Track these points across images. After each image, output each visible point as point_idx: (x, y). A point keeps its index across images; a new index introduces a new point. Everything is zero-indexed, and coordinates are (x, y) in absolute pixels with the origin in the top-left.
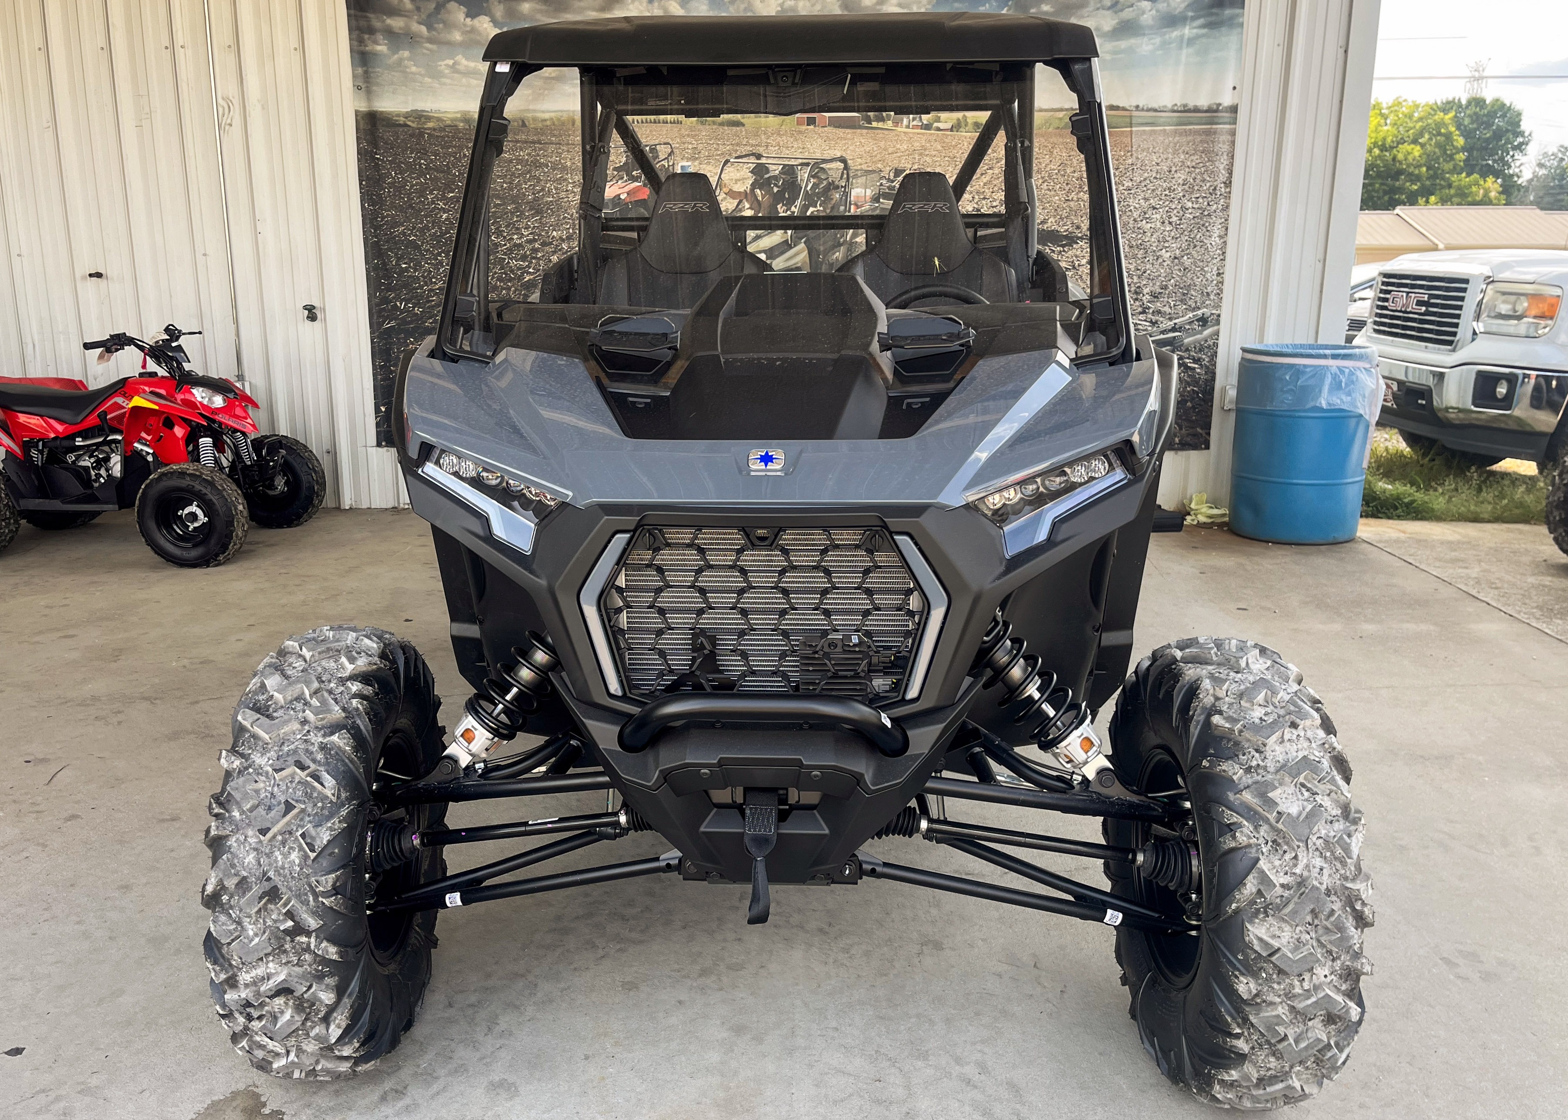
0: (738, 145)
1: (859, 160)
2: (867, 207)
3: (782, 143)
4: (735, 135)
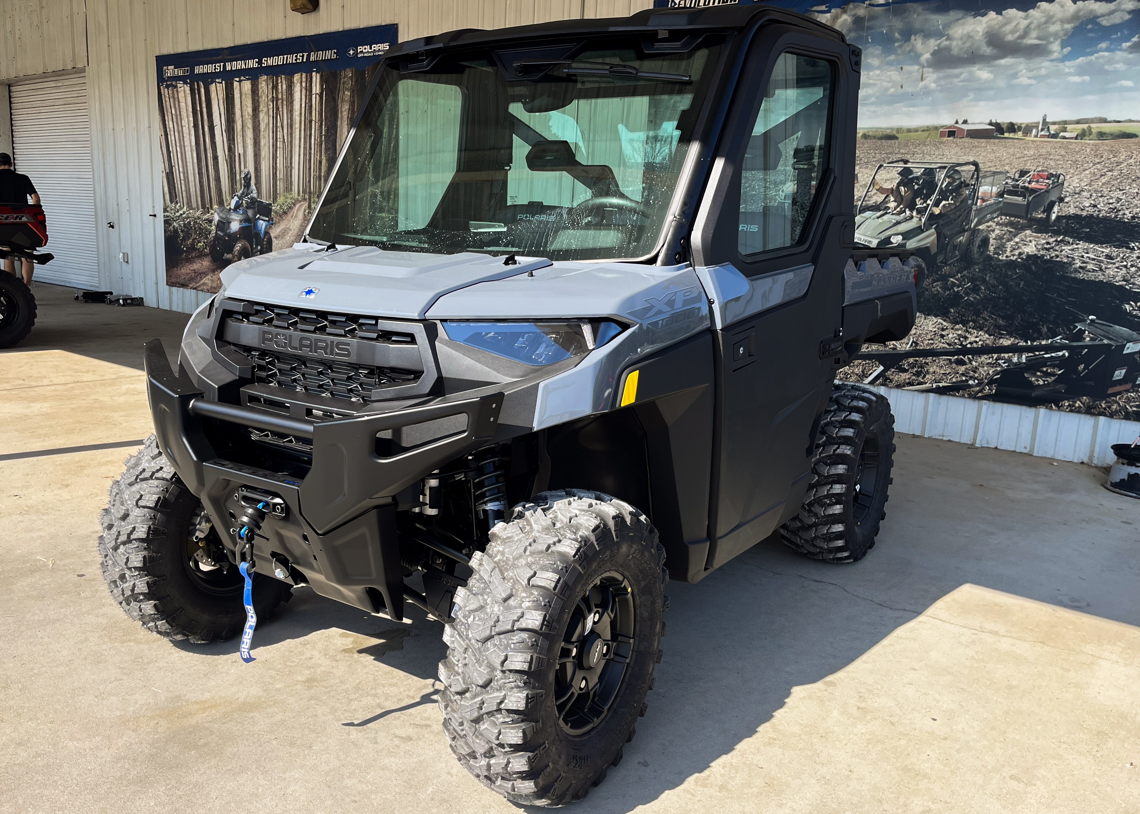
0: (891, 153)
1: (990, 164)
2: (992, 201)
3: (926, 151)
4: (890, 146)
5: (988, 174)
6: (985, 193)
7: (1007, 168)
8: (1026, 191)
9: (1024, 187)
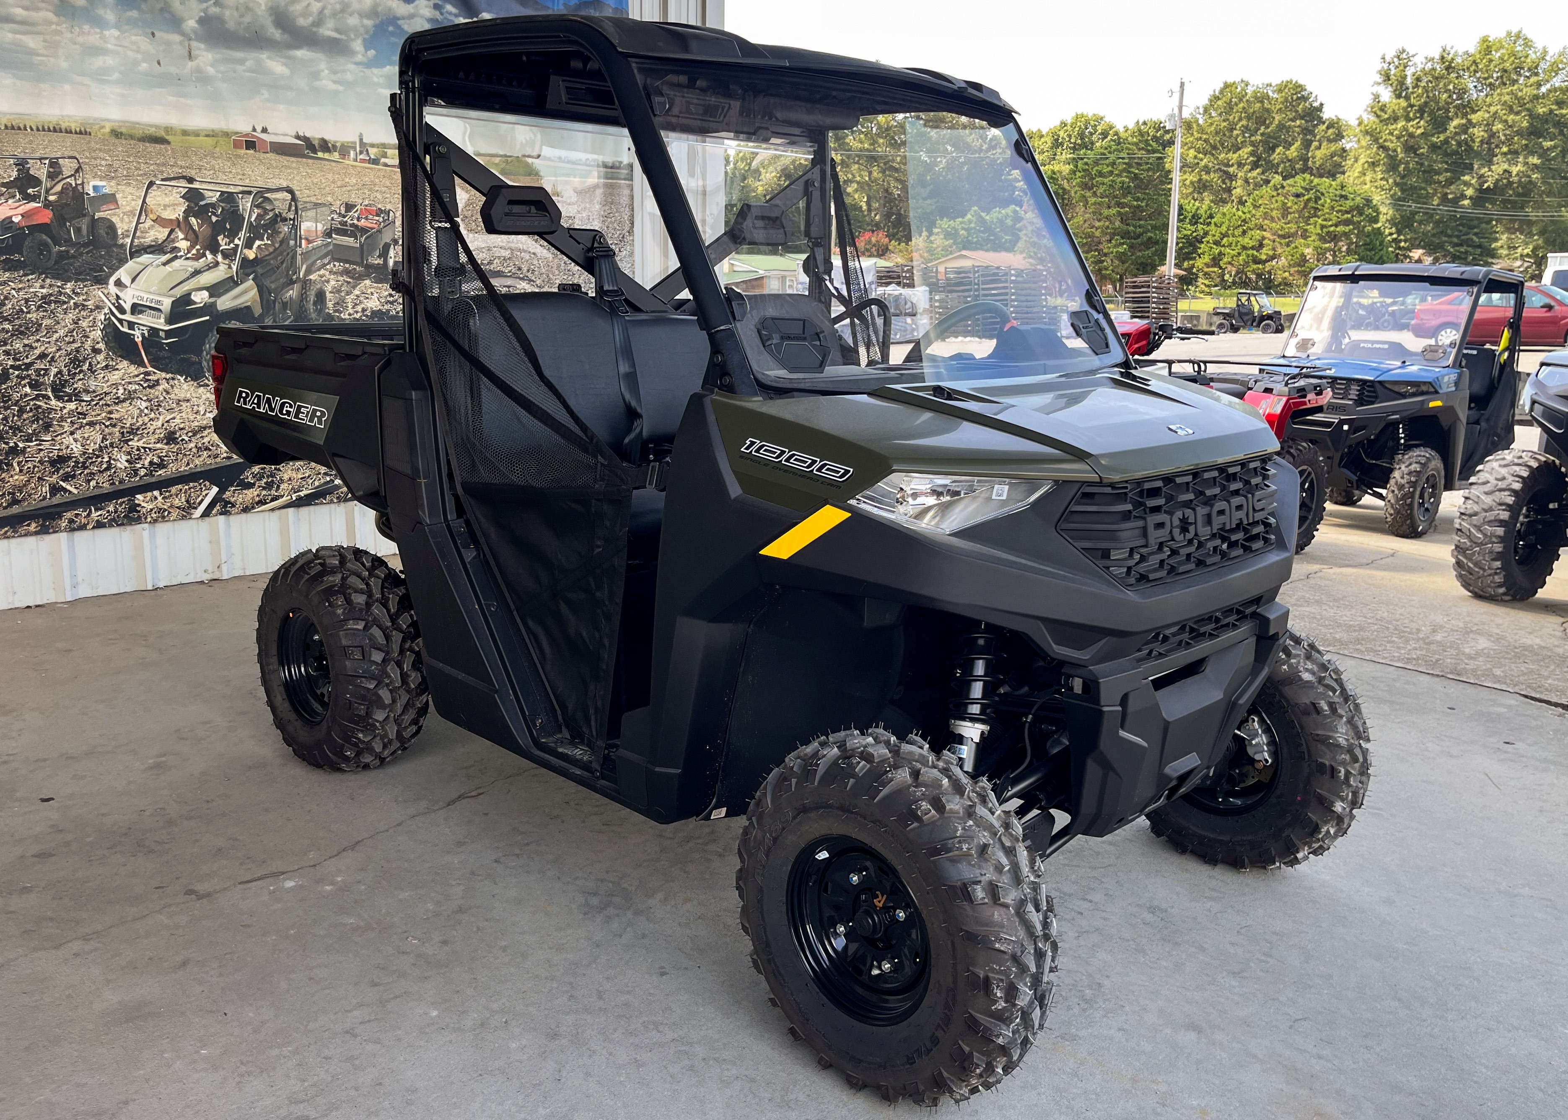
0: (164, 165)
1: (307, 192)
2: (319, 242)
3: (217, 167)
4: (159, 153)
5: (308, 205)
6: (308, 231)
7: (329, 199)
8: (355, 231)
9: (353, 225)
